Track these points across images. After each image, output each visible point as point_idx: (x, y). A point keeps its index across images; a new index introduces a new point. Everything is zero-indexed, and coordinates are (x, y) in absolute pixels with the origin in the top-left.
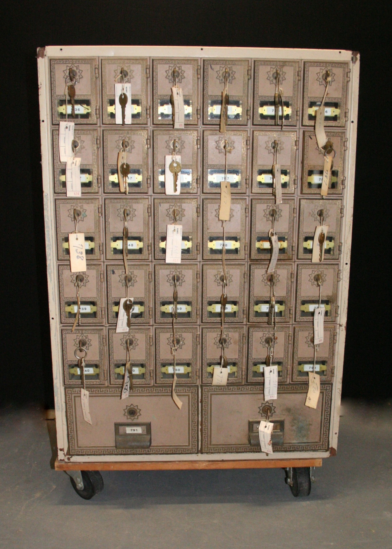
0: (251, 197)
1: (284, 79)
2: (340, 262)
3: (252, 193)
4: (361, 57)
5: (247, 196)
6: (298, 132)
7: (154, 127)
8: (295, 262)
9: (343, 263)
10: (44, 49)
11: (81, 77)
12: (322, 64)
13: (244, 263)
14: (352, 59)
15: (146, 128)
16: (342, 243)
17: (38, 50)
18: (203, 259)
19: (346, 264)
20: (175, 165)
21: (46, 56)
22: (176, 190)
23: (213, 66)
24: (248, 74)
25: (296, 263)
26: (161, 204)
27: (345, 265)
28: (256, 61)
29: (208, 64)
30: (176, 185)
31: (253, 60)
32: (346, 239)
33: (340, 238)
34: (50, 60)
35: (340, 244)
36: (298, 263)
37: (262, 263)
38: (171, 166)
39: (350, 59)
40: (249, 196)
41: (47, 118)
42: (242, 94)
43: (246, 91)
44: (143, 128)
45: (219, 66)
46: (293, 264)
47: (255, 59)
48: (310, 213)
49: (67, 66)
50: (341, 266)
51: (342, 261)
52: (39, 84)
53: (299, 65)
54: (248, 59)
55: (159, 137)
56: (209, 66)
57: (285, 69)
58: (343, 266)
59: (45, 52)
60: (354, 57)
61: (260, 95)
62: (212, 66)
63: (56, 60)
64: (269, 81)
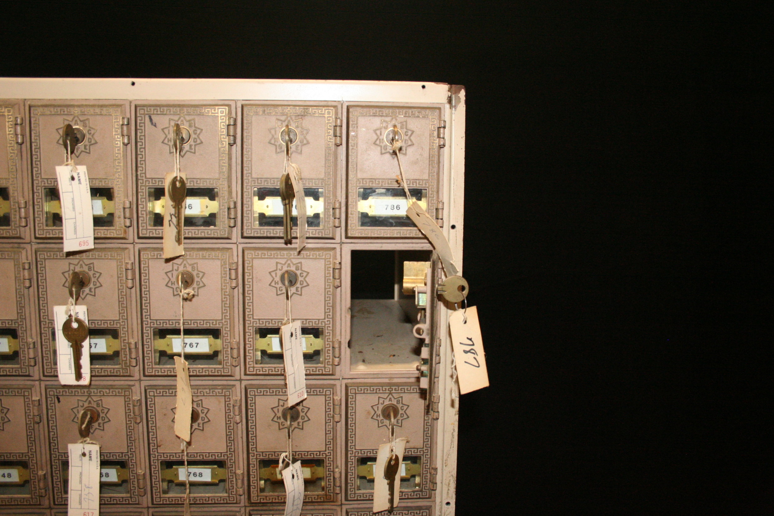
0: (244, 383)
1: (305, 142)
2: (435, 501)
3: (246, 374)
4: (466, 96)
5: (237, 380)
6: (338, 250)
7: (39, 243)
8: (341, 504)
9: (441, 502)
12: (386, 111)
13: (238, 509)
14: (450, 101)
15: (22, 246)
16: (436, 469)
18: (153, 504)
19: (448, 503)
20: (75, 325)
22: (79, 376)
23: (155, 118)
24: (228, 135)
25: (344, 508)
26: (61, 398)
27: (444, 506)
28: (246, 105)
29: (144, 114)
30: (78, 367)
31: (239, 105)
32: (445, 458)
33: (432, 458)
35: (433, 472)
36: (348, 507)
37: (275, 508)
38: (67, 326)
39: (444, 100)
40: (241, 380)
42: (217, 176)
43: (225, 169)
44: (16, 245)
45: (166, 118)
46: (339, 509)
47: (244, 103)
48: (369, 413)
50: (438, 508)
51: (438, 500)
53: (336, 113)
54: (230, 103)
55: (48, 263)
56: (147, 118)
57: (306, 122)
58: (441, 508)
60: (453, 96)
61: (254, 176)
62: (153, 117)
64: (273, 148)
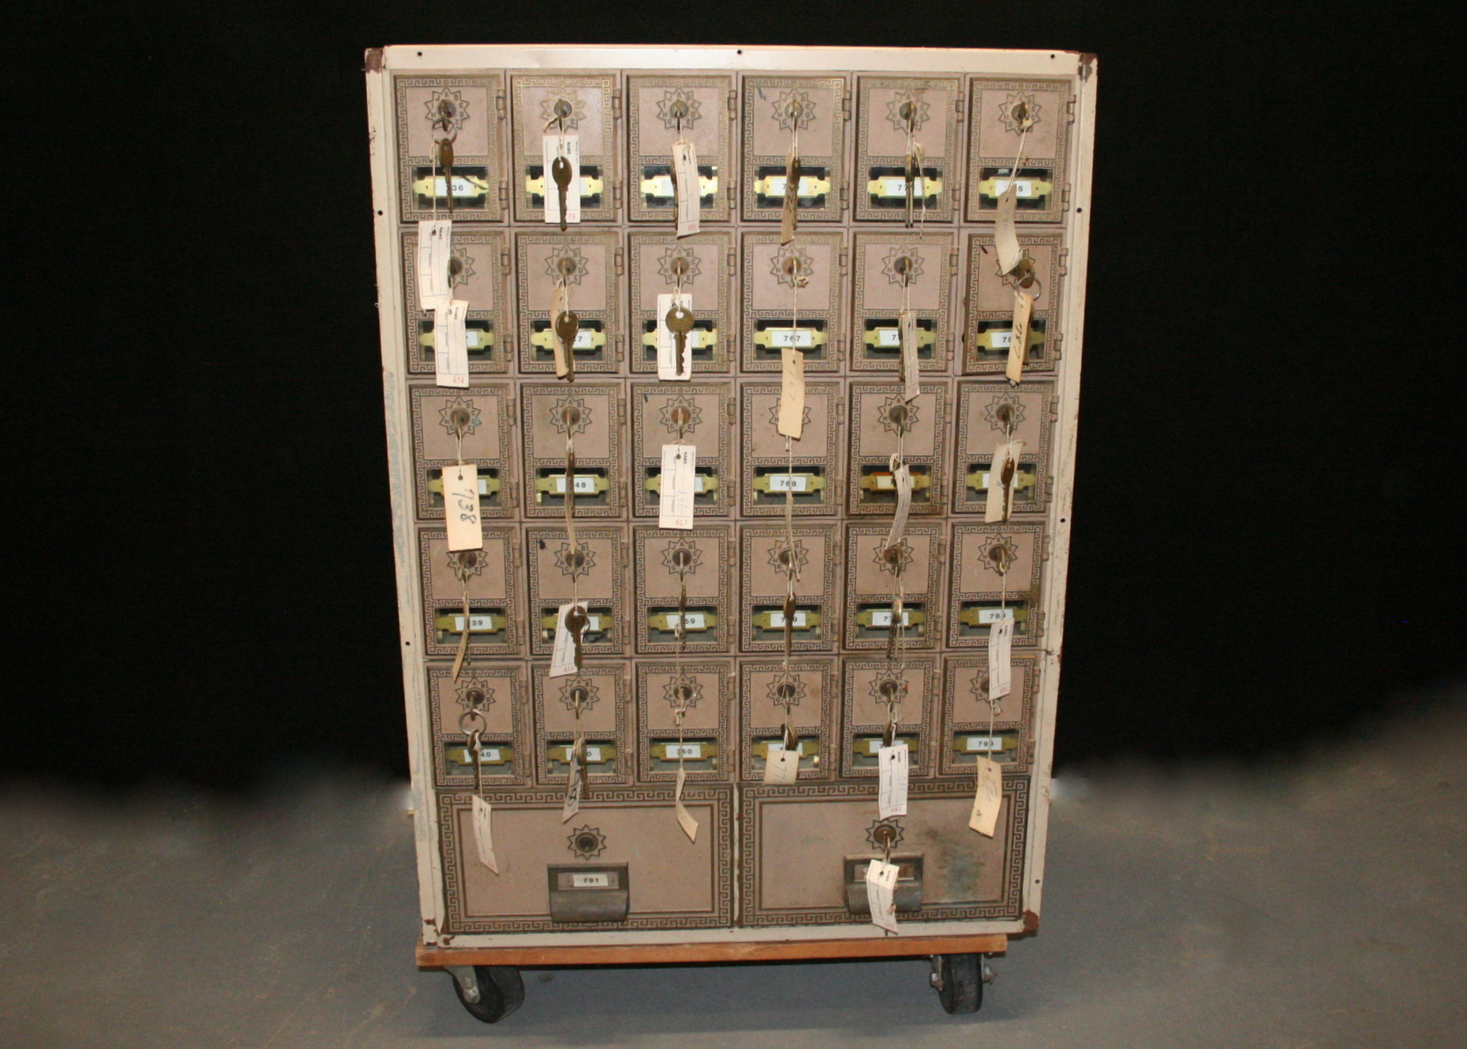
0: (849, 380)
1: (925, 118)
2: (1048, 516)
3: (851, 370)
4: (1099, 65)
5: (840, 377)
6: (956, 235)
7: (631, 227)
8: (947, 518)
9: (1055, 518)
10: (382, 53)
11: (465, 116)
12: (1011, 84)
13: (833, 522)
14: (1080, 70)
15: (613, 229)
16: (1052, 478)
17: (367, 53)
18: (742, 515)
19: (1063, 520)
20: (679, 315)
21: (384, 67)
22: (680, 370)
23: (764, 91)
24: (843, 109)
25: (950, 522)
26: (649, 398)
27: (1059, 523)
28: (864, 77)
29: (753, 87)
30: (680, 360)
31: (855, 77)
32: (1061, 467)
33: (1048, 466)
34: (395, 78)
35: (1049, 481)
36: (954, 520)
37: (875, 521)
38: (670, 317)
39: (1075, 72)
40: (845, 377)
41: (389, 208)
42: (830, 154)
43: (839, 147)
44: (606, 229)
45: (777, 91)
46: (944, 522)
47: (860, 74)
48: (982, 414)
49: (434, 92)
50: (1051, 526)
51: (1052, 516)
52: (371, 130)
53: (959, 87)
54: (844, 74)
55: (643, 248)
56: (756, 91)
57: (928, 96)
58: (1055, 526)
59: (383, 59)
60: (1084, 67)
61: (870, 154)
62: (763, 90)
63: (408, 77)
64: (891, 124)
